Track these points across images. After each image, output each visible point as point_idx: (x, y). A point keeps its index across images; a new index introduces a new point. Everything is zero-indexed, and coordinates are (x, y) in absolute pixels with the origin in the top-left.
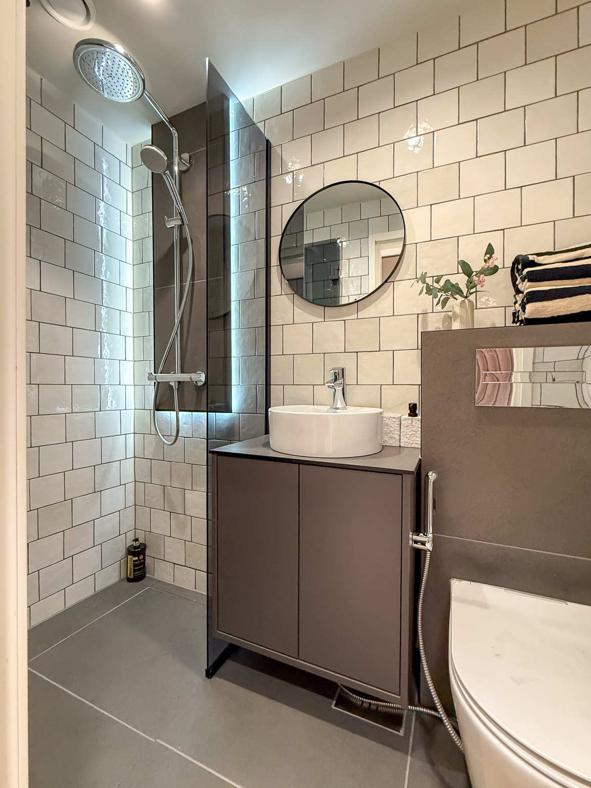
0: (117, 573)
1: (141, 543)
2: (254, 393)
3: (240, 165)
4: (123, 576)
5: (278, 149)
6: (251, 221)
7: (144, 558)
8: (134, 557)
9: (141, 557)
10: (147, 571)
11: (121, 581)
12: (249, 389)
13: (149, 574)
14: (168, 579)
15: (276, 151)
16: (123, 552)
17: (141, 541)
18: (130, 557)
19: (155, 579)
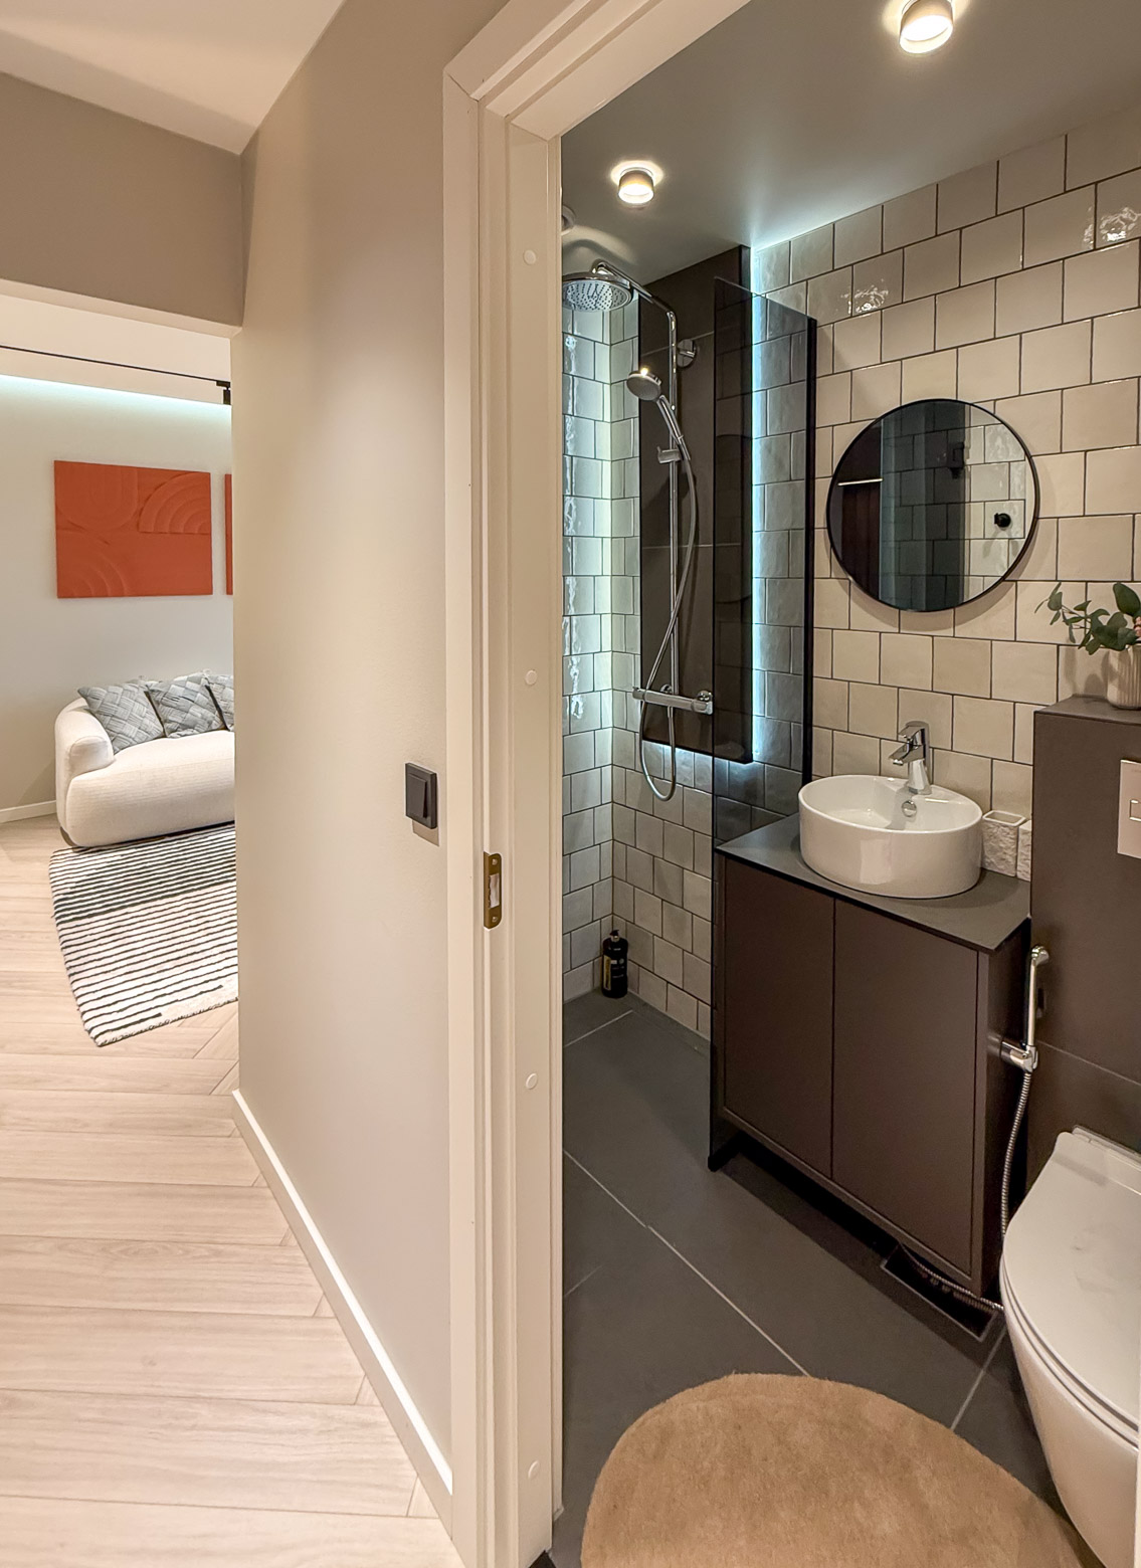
0: (589, 979)
1: (621, 939)
2: (787, 735)
3: (767, 354)
4: (597, 984)
5: (828, 330)
6: (785, 447)
7: (625, 964)
8: (613, 959)
9: (622, 961)
10: (629, 983)
11: (594, 990)
12: (779, 726)
13: (633, 989)
14: (660, 1006)
15: (824, 333)
16: (595, 948)
17: (621, 934)
18: (606, 958)
19: (639, 1000)
